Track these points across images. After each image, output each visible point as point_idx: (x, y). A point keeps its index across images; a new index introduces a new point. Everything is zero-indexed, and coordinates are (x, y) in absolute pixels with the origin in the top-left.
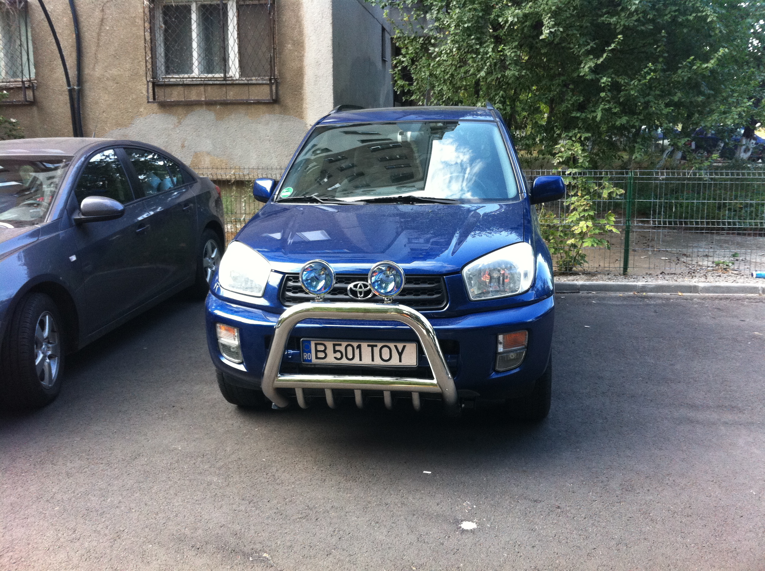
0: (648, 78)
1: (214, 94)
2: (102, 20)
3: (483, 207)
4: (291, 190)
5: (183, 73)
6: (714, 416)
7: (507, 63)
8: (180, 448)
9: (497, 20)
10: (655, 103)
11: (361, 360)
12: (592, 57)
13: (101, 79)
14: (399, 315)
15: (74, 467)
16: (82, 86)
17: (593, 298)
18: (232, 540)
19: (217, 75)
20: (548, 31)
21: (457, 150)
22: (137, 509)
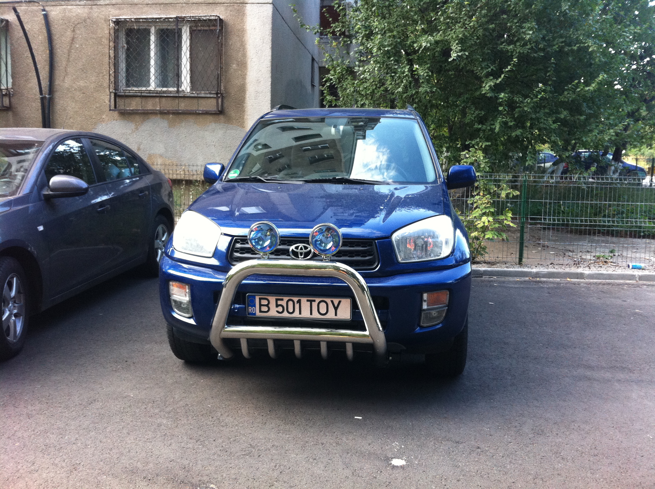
0: (539, 97)
1: (167, 105)
2: (73, 39)
3: (405, 187)
4: (238, 172)
5: (141, 87)
6: (608, 375)
7: (421, 81)
8: (132, 396)
9: (413, 46)
10: (544, 120)
11: (300, 313)
12: (492, 78)
13: (69, 89)
14: (336, 272)
15: (34, 410)
16: (53, 95)
17: (495, 281)
18: (181, 473)
19: (171, 89)
20: (456, 55)
21: (378, 149)
22: (93, 445)
